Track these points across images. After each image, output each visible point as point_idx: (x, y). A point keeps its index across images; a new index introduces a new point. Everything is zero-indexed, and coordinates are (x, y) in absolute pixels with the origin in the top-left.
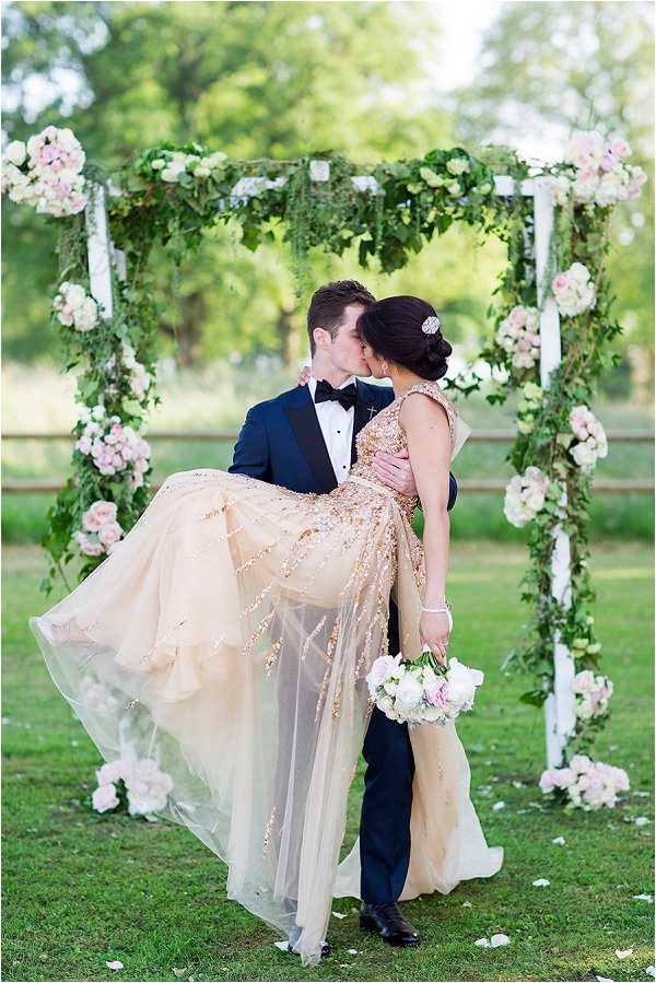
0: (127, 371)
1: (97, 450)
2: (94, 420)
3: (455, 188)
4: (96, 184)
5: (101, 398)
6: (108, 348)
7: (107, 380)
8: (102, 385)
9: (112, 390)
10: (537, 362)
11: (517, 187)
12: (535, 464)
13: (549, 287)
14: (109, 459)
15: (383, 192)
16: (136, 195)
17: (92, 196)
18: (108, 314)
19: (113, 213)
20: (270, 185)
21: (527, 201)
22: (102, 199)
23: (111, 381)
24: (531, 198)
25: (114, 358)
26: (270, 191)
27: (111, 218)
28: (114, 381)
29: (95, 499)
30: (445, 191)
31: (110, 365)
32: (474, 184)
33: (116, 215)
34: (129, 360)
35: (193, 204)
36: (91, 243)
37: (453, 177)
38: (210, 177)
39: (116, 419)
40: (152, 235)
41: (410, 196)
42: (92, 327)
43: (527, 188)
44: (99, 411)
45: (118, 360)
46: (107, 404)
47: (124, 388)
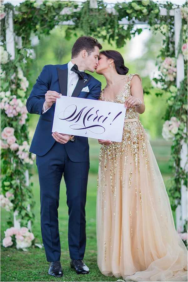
0: (20, 80)
1: (6, 107)
2: (6, 97)
3: (145, 11)
4: (9, 10)
5: (10, 89)
6: (12, 71)
7: (12, 82)
8: (10, 85)
9: (14, 87)
10: (175, 79)
11: (168, 12)
12: (174, 116)
13: (180, 49)
14: (11, 111)
15: (118, 14)
16: (24, 13)
17: (8, 14)
18: (13, 58)
19: (16, 20)
20: (75, 10)
21: (172, 18)
22: (12, 15)
23: (13, 83)
24: (173, 17)
25: (15, 74)
26: (75, 13)
27: (15, 23)
28: (14, 83)
29: (5, 126)
30: (141, 12)
31: (12, 77)
32: (152, 10)
33: (17, 21)
34: (21, 75)
35: (45, 16)
36: (7, 31)
37: (144, 6)
38: (52, 6)
39: (15, 97)
40: (30, 29)
41: (128, 14)
42: (6, 62)
43: (172, 13)
44: (8, 93)
45: (16, 75)
46: (12, 91)
47: (18, 86)
